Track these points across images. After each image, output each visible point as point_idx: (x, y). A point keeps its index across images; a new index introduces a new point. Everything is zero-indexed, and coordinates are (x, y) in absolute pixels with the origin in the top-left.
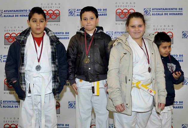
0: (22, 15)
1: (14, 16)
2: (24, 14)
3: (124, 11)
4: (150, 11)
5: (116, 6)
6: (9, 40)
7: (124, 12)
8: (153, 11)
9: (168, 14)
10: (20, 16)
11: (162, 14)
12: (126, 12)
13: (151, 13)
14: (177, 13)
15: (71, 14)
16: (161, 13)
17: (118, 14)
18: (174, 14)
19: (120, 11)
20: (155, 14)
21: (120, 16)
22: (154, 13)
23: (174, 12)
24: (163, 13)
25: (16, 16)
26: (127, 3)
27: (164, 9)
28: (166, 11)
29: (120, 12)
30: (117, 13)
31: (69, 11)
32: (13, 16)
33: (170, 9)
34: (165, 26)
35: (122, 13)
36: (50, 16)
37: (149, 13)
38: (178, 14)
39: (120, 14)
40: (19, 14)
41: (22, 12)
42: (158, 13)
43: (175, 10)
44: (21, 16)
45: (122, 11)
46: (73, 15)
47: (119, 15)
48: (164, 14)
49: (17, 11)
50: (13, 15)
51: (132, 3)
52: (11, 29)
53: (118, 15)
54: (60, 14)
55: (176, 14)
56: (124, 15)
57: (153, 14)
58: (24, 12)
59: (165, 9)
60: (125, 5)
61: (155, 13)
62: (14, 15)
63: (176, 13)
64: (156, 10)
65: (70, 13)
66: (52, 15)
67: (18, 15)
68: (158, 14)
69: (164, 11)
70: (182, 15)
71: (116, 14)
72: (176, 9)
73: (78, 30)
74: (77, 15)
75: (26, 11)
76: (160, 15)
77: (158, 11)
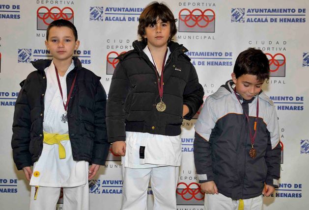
2: (4, 13)
3: (194, 13)
4: (244, 14)
5: (180, 4)
7: (195, 16)
8: (249, 13)
9: (278, 20)
11: (266, 20)
12: (199, 16)
13: (246, 18)
14: (295, 17)
15: (95, 17)
16: (264, 18)
18: (289, 20)
19: (187, 13)
20: (253, 20)
22: (250, 17)
23: (289, 17)
24: (269, 18)
27: (269, 10)
28: (273, 13)
29: (187, 16)
30: (182, 17)
31: (91, 10)
33: (281, 10)
34: (270, 43)
36: (55, 19)
37: (242, 18)
38: (297, 20)
39: (186, 18)
42: (258, 17)
43: (291, 13)
45: (191, 13)
46: (98, 19)
47: (185, 21)
48: (269, 20)
53: (182, 20)
54: (73, 16)
55: (293, 20)
56: (193, 20)
57: (248, 19)
58: (2, 9)
59: (273, 10)
60: (197, 1)
61: (254, 18)
63: (292, 17)
64: (254, 13)
66: (57, 17)
68: (259, 19)
69: (269, 13)
70: (305, 21)
71: (180, 18)
72: (293, 11)
73: (108, 47)
74: (107, 19)
75: (8, 7)
76: (262, 21)
77: (259, 13)
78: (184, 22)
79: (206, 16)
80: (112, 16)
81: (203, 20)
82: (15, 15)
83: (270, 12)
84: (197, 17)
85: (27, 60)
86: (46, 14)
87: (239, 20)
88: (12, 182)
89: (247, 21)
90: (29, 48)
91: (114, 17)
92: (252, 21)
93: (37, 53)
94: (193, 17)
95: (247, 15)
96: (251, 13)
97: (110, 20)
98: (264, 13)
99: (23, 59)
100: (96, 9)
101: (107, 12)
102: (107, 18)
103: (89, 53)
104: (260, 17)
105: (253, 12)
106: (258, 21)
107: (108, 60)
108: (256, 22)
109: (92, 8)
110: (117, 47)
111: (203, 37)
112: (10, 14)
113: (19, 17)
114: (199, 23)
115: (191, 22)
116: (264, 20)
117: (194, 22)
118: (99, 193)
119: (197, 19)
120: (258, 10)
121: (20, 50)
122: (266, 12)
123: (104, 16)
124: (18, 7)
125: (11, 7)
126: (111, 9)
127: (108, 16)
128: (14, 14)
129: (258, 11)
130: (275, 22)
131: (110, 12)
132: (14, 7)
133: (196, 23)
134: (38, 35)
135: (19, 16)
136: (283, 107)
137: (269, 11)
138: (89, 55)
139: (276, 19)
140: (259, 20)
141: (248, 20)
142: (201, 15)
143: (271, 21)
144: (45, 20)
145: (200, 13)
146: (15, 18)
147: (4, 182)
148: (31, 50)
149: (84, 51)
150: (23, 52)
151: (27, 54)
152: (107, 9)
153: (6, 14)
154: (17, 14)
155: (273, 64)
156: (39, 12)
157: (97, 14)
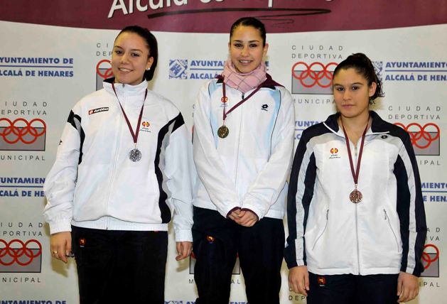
0: (46, 72)
1: (24, 73)
2: (51, 69)
3: (313, 68)
4: (381, 69)
5: (293, 56)
6: (6, 137)
7: (314, 72)
8: (388, 68)
9: (429, 78)
10: (40, 73)
11: (412, 78)
12: (320, 72)
13: (384, 74)
15: (176, 73)
16: (409, 74)
17: (299, 76)
19: (303, 68)
20: (394, 77)
21: (303, 81)
22: (390, 74)
24: (416, 75)
25: (28, 73)
26: (321, 48)
27: (416, 63)
28: (421, 69)
29: (303, 72)
30: (295, 73)
31: (170, 64)
32: (19, 75)
33: (432, 63)
34: (418, 108)
35: (309, 74)
39: (302, 75)
40: (37, 70)
41: (45, 64)
42: (400, 74)
44: (42, 74)
45: (309, 68)
46: (180, 76)
47: (301, 78)
48: (416, 78)
49: (31, 60)
50: (20, 72)
51: (336, 48)
52: (13, 108)
53: (296, 77)
56: (312, 77)
57: (388, 76)
58: (49, 64)
59: (421, 63)
60: (316, 51)
61: (395, 74)
62: (23, 70)
64: (396, 68)
65: (172, 69)
67: (33, 72)
68: (402, 76)
69: (416, 68)
71: (293, 75)
74: (192, 76)
75: (57, 61)
76: (407, 79)
77: (401, 68)
79: (329, 72)
80: (199, 72)
81: (325, 77)
83: (417, 66)
84: (317, 73)
86: (109, 70)
89: (386, 79)
91: (203, 74)
92: (393, 79)
94: (312, 74)
96: (392, 69)
97: (197, 78)
98: (409, 68)
100: (178, 63)
101: (193, 67)
102: (193, 74)
104: (404, 74)
108: (398, 80)
109: (172, 62)
111: (325, 101)
112: (59, 70)
113: (72, 75)
114: (320, 81)
115: (308, 81)
116: (409, 78)
117: (314, 81)
119: (316, 75)
123: (189, 72)
124: (71, 61)
125: (61, 61)
126: (198, 63)
127: (195, 72)
128: (64, 70)
129: (400, 66)
130: (425, 79)
132: (65, 61)
133: (316, 82)
135: (71, 73)
136: (437, 197)
137: (416, 65)
139: (425, 77)
140: (402, 78)
141: (388, 78)
142: (322, 71)
143: (419, 79)
145: (321, 69)
146: (66, 76)
152: (193, 63)
153: (54, 70)
154: (69, 70)
155: (422, 138)
156: (100, 67)
157: (179, 70)
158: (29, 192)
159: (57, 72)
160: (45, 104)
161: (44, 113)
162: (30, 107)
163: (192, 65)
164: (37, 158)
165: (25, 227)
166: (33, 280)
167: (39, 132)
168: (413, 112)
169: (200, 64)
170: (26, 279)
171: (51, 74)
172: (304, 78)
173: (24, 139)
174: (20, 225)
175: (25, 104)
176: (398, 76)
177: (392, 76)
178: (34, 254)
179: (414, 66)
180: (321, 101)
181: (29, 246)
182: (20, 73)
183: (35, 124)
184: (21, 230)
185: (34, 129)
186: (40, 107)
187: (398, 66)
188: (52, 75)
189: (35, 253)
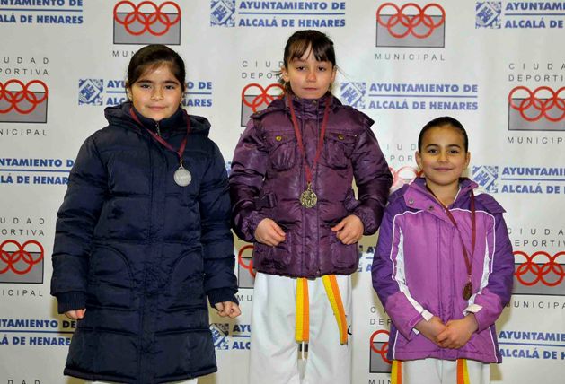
0: (46, 17)
1: (18, 19)
2: (53, 14)
3: (406, 12)
4: (499, 12)
7: (406, 17)
8: (510, 11)
11: (542, 24)
13: (503, 19)
15: (220, 19)
16: (538, 20)
17: (386, 23)
19: (392, 11)
20: (517, 24)
21: (392, 28)
22: (511, 19)
24: (547, 20)
25: (23, 19)
27: (548, 4)
28: (555, 11)
29: (392, 16)
30: (382, 18)
31: (212, 6)
32: (11, 21)
34: (550, 66)
35: (399, 19)
36: (147, 24)
37: (495, 19)
39: (390, 20)
40: (35, 15)
41: (46, 7)
42: (526, 18)
44: (41, 19)
45: (400, 11)
46: (225, 23)
47: (389, 26)
48: (547, 24)
49: (27, 2)
50: (13, 17)
52: (4, 67)
54: (179, 19)
56: (405, 24)
57: (508, 22)
58: (51, 7)
59: (555, 4)
61: (518, 19)
62: (18, 15)
64: (520, 10)
65: (215, 13)
66: (150, 20)
67: (30, 17)
68: (529, 22)
69: (548, 11)
71: (378, 20)
73: (244, 75)
74: (242, 23)
75: (60, 2)
76: (535, 26)
77: (528, 11)
78: (386, 29)
79: (429, 17)
80: (251, 18)
81: (422, 24)
82: (74, 18)
83: (550, 8)
84: (410, 18)
85: (94, 99)
86: (129, 14)
87: (491, 24)
88: (67, 326)
89: (506, 26)
90: (98, 78)
91: (256, 20)
92: (515, 26)
93: (113, 86)
94: (404, 19)
95: (506, 15)
96: (514, 11)
97: (248, 25)
98: (538, 11)
99: (88, 97)
100: (223, 5)
101: (243, 10)
102: (242, 20)
103: (209, 86)
104: (531, 19)
105: (517, 8)
106: (527, 26)
107: (243, 101)
108: (522, 27)
109: (215, 3)
110: (261, 75)
111: (422, 57)
112: (64, 14)
113: (81, 21)
114: (414, 29)
115: (399, 29)
117: (407, 29)
118: (227, 348)
119: (410, 21)
120: (527, 4)
121: (83, 82)
122: (541, 8)
123: (237, 18)
124: (80, 2)
125: (67, 2)
126: (250, 4)
127: (245, 17)
128: (71, 14)
129: (526, 8)
130: (559, 26)
131: (247, 10)
132: (72, 2)
133: (410, 30)
134: (115, 54)
135: (80, 18)
137: (548, 7)
138: (209, 91)
139: (560, 22)
140: (528, 24)
141: (508, 24)
142: (419, 15)
143: (551, 26)
144: (129, 26)
145: (417, 12)
146: (74, 22)
147: (52, 325)
148: (102, 81)
149: (200, 83)
150: (89, 85)
151: (95, 88)
152: (243, 5)
153: (58, 14)
154: (78, 14)
155: (555, 107)
156: (118, 10)
157: (224, 15)
158: (27, 178)
159: (61, 17)
160: (46, 61)
161: (46, 72)
162: (26, 64)
163: (241, 7)
164: (37, 132)
165: (22, 224)
166: (33, 293)
167: (39, 97)
168: (542, 72)
169: (253, 6)
170: (25, 292)
171: (53, 20)
172: (392, 25)
173: (19, 107)
174: (16, 221)
175: (20, 60)
176: (522, 21)
177: (514, 22)
178: (34, 260)
179: (545, 8)
180: (416, 57)
181: (28, 248)
182: (13, 19)
183: (34, 88)
184: (17, 227)
185: (32, 93)
186: (40, 65)
187: (522, 8)
188: (55, 21)
189: (35, 258)
